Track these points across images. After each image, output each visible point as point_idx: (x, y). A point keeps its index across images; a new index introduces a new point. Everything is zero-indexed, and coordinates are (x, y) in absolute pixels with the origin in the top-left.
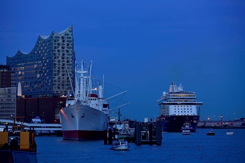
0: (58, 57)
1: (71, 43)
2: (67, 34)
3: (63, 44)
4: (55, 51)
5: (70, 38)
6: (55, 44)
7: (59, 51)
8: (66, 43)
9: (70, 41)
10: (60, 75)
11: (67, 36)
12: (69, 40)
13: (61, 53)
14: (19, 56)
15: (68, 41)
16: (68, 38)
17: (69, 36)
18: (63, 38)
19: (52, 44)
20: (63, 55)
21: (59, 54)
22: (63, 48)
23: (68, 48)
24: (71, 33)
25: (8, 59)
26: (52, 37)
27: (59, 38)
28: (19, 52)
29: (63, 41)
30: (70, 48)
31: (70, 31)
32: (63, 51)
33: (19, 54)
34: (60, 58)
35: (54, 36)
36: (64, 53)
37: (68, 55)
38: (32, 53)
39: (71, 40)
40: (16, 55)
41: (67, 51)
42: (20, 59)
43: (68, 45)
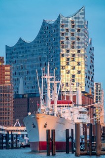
0: (67, 46)
1: (83, 29)
2: (78, 18)
3: (73, 30)
4: (63, 38)
5: (81, 22)
6: (63, 30)
7: (67, 39)
8: (76, 28)
9: (81, 26)
10: (69, 68)
11: (77, 21)
12: (80, 24)
13: (70, 41)
14: (21, 44)
15: (79, 26)
16: (78, 22)
17: (80, 20)
18: (73, 22)
19: (58, 30)
20: (74, 43)
21: (68, 43)
22: (73, 35)
23: (78, 35)
24: (83, 16)
25: (8, 48)
26: (59, 21)
27: (67, 22)
28: (20, 40)
29: (73, 26)
30: (81, 35)
31: (81, 14)
32: (73, 39)
33: (21, 43)
34: (69, 48)
35: (61, 20)
36: (74, 41)
37: (78, 43)
38: (36, 41)
39: (83, 24)
40: (17, 44)
41: (78, 39)
42: (22, 48)
43: (79, 30)
